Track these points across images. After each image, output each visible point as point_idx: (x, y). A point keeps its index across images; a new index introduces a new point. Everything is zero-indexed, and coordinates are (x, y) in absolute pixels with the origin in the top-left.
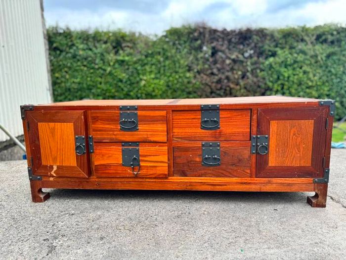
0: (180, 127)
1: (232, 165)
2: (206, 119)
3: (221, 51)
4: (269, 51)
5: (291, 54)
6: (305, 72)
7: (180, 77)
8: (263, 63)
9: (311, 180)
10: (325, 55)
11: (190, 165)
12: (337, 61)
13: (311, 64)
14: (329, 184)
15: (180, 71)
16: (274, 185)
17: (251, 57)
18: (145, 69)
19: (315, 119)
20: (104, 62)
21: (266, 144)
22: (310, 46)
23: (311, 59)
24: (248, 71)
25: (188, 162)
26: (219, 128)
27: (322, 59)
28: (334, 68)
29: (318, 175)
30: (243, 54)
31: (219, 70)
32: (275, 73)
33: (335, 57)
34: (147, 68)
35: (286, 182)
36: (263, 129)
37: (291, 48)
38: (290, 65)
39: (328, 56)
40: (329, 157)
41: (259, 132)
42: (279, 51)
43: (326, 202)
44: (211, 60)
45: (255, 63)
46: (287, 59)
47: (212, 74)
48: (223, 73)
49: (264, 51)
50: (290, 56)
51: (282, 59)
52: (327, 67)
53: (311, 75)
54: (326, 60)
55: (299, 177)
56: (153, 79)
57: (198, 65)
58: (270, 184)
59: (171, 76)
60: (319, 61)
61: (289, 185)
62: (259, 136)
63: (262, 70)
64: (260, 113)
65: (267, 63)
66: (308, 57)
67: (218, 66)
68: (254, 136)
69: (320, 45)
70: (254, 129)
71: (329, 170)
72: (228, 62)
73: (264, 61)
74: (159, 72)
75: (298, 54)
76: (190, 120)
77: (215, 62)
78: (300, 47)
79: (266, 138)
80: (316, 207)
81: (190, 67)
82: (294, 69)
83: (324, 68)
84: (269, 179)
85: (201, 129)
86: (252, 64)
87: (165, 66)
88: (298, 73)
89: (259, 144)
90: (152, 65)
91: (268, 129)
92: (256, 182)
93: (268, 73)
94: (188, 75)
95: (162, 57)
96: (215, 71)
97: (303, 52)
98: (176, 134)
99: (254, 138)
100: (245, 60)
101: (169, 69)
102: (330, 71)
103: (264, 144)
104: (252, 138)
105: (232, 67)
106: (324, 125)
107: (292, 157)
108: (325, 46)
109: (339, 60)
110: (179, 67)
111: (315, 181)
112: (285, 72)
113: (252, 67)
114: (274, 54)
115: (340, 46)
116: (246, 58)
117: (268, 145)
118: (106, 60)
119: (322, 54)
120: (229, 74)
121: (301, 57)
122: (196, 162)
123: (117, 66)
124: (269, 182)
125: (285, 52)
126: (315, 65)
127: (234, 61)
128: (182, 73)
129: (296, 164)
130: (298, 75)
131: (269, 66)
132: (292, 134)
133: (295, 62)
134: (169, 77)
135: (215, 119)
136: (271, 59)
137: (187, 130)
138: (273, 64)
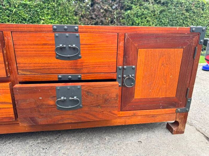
0: (26, 56)
1: (97, 106)
2: (61, 45)
3: (97, 3)
4: (128, 6)
5: (140, 9)
6: (148, 21)
7: (69, 19)
8: (124, 14)
9: (174, 109)
10: (159, 11)
11: (40, 110)
12: (165, 15)
13: (151, 16)
14: (189, 113)
15: (70, 14)
16: (139, 118)
17: (116, 9)
18: (43, 12)
19: (184, 47)
20: (10, 5)
21: (133, 75)
22: (151, 5)
23: (151, 13)
24: (115, 18)
25: (38, 107)
26: (80, 58)
27: (157, 13)
28: (163, 19)
29: (181, 105)
30: (111, 7)
31: (96, 16)
32: (131, 20)
33: (164, 13)
34: (45, 11)
35: (151, 114)
36: (130, 59)
37: (141, 5)
38: (140, 16)
39: (161, 12)
40: (193, 87)
41: (126, 62)
42: (134, 7)
43: (184, 129)
44: (91, 8)
45: (119, 13)
46: (138, 11)
47: (92, 18)
48: (99, 18)
49: (124, 6)
50: (140, 10)
51: (135, 12)
52: (160, 19)
53: (151, 23)
54: (159, 15)
55: (164, 108)
56: (50, 19)
57: (82, 11)
58: (135, 117)
59: (63, 18)
60: (156, 15)
61: (153, 116)
62: (125, 67)
63: (123, 18)
64: (128, 39)
65: (126, 13)
66: (150, 12)
67: (95, 13)
68: (120, 67)
69: (157, 4)
70: (121, 59)
71: (191, 100)
72: (102, 11)
73: (124, 12)
74: (54, 15)
75: (144, 9)
76: (39, 47)
77: (94, 10)
78: (145, 5)
79: (133, 69)
80: (176, 134)
81: (76, 12)
82: (142, 19)
83: (158, 19)
84: (135, 111)
85: (57, 58)
86: (117, 14)
87: (58, 10)
88: (144, 21)
89: (125, 76)
90: (48, 9)
91: (136, 59)
92: (122, 116)
93: (126, 20)
94: (75, 18)
95: (56, 4)
96: (94, 16)
97: (147, 8)
98: (22, 65)
99: (120, 69)
100: (113, 11)
101: (61, 12)
102: (161, 22)
103: (130, 76)
104: (118, 69)
105: (105, 14)
106: (192, 54)
107: (158, 89)
108: (159, 5)
109: (166, 15)
110: (69, 12)
111: (178, 111)
112: (136, 20)
113: (117, 16)
114: (130, 8)
115: (167, 6)
116: (114, 9)
117: (135, 77)
118: (12, 3)
119: (158, 10)
120: (103, 19)
121: (146, 11)
122: (49, 105)
123: (21, 8)
124: (134, 115)
125: (136, 7)
126: (154, 17)
127: (106, 11)
128: (71, 16)
129: (161, 95)
130: (144, 22)
131: (127, 16)
132: (160, 65)
133: (143, 14)
134: (61, 19)
135: (74, 46)
136: (129, 11)
137: (37, 60)
138: (130, 14)
